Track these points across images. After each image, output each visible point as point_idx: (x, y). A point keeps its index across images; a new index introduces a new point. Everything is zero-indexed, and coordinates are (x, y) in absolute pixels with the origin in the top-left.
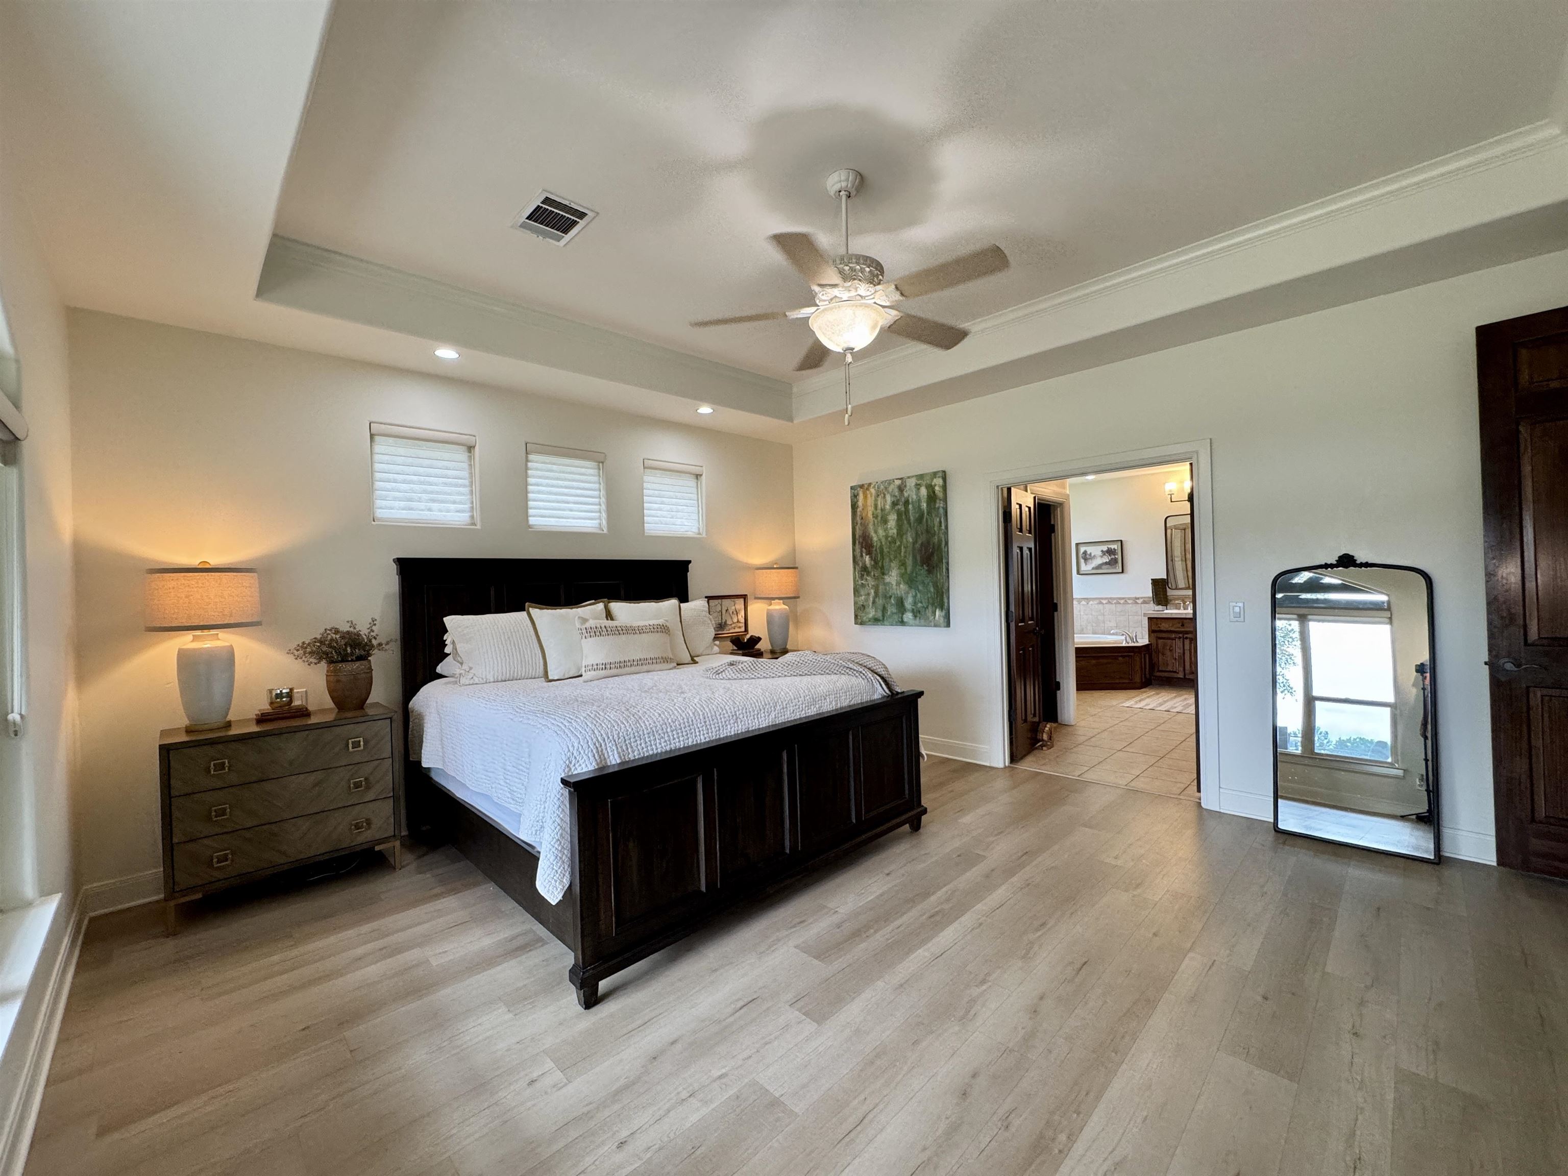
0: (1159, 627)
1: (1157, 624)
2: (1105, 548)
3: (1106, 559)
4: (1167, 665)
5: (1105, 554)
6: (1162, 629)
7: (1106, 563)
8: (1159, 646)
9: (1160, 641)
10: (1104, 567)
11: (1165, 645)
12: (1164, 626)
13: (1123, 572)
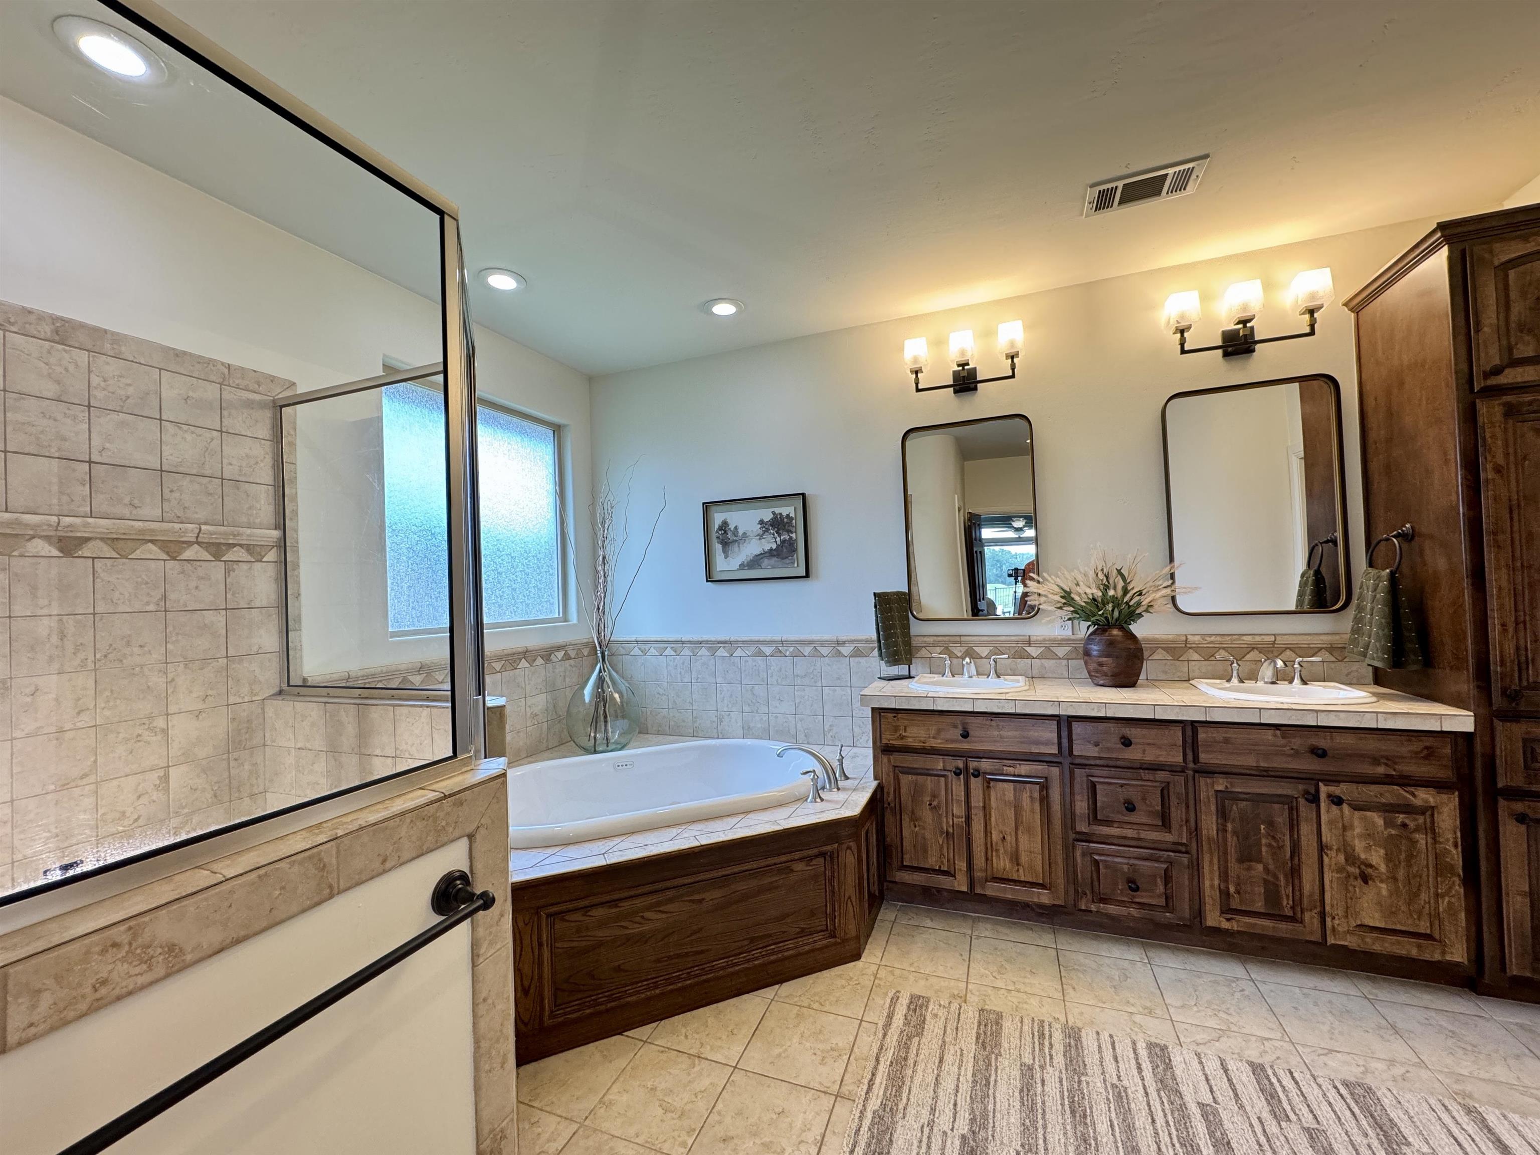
0: (902, 738)
1: (896, 729)
2: (767, 516)
3: (769, 543)
4: (925, 851)
5: (767, 530)
6: (910, 742)
7: (771, 553)
8: (904, 790)
9: (906, 780)
10: (766, 562)
11: (917, 792)
12: (916, 735)
13: (807, 576)
